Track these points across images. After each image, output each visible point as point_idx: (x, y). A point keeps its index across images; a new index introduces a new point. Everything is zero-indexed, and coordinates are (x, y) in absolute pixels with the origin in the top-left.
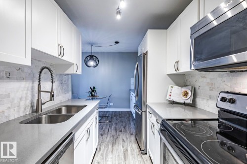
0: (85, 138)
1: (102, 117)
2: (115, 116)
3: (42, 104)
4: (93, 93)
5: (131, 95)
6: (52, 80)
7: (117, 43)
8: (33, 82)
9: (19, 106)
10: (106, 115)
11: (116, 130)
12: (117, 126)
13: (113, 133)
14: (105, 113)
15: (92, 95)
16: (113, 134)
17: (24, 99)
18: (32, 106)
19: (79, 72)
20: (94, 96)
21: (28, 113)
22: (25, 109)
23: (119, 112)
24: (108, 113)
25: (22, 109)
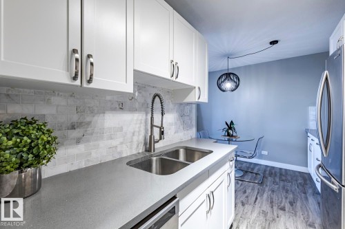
0: (205, 207)
1: (246, 172)
2: (271, 174)
3: (155, 142)
4: (231, 132)
5: (310, 141)
6: (162, 111)
7: (274, 43)
8: (147, 114)
9: (132, 142)
10: (253, 169)
11: (272, 202)
12: (275, 197)
13: (266, 207)
14: (252, 166)
15: (229, 135)
16: (264, 208)
17: (136, 134)
18: (145, 144)
19: (204, 99)
20: (232, 136)
21: (140, 151)
22: (138, 146)
23: (281, 169)
24: (257, 168)
25: (135, 146)
